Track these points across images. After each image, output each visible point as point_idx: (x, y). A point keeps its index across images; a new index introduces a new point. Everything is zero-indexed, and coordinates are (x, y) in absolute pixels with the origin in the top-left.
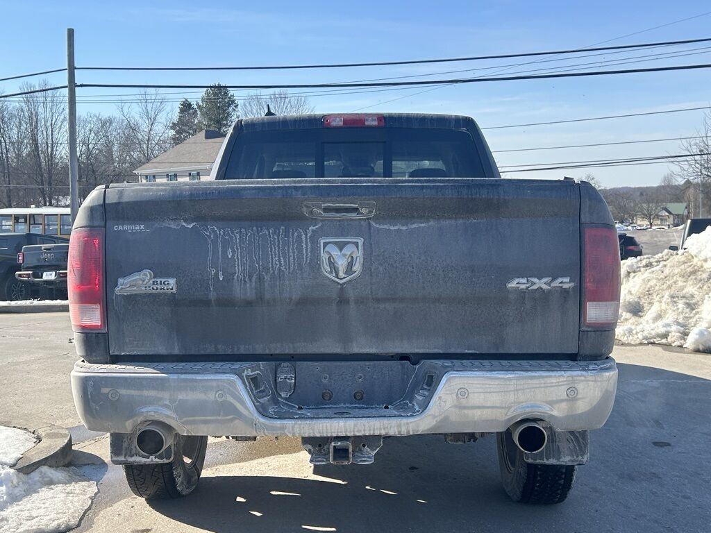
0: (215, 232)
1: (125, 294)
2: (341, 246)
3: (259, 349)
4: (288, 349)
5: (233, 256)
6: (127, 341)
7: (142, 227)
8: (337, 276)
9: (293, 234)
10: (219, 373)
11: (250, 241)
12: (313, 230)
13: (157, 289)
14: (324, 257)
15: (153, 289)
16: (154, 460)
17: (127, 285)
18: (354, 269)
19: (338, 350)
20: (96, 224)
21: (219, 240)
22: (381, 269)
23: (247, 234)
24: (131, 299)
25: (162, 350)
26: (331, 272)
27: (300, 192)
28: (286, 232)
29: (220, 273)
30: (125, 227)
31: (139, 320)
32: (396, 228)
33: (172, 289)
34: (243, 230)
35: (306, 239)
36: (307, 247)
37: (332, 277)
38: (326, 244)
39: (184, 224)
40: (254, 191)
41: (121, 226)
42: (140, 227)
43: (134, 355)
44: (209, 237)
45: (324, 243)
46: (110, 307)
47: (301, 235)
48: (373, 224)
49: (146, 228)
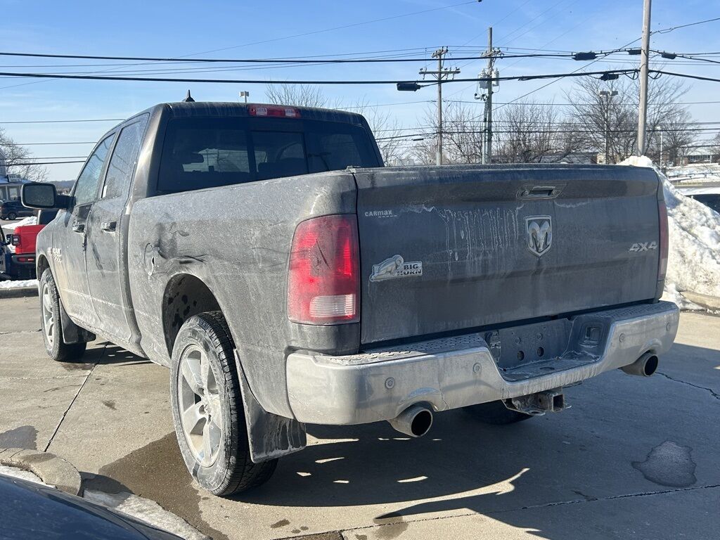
0: (449, 215)
1: (379, 281)
2: (541, 223)
3: (478, 322)
4: (497, 320)
5: (465, 236)
6: (378, 328)
7: (390, 212)
8: (537, 251)
9: (506, 214)
10: (473, 347)
11: (477, 222)
12: (519, 210)
13: (408, 273)
14: (529, 232)
15: (405, 273)
16: (292, 449)
17: (384, 271)
18: (548, 243)
19: (529, 315)
20: (347, 211)
21: (454, 223)
22: (563, 242)
23: (474, 216)
24: (384, 285)
25: (405, 333)
26: (533, 247)
27: (523, 176)
28: (501, 212)
29: (456, 254)
30: (375, 213)
31: (388, 306)
32: (569, 206)
33: (420, 272)
34: (470, 212)
35: (515, 218)
36: (516, 225)
37: (534, 250)
38: (530, 222)
39: (425, 208)
40: (490, 175)
41: (371, 212)
42: (388, 213)
43: (382, 341)
44: (446, 219)
45: (529, 221)
46: (364, 296)
47: (511, 215)
48: (556, 203)
49: (394, 213)
